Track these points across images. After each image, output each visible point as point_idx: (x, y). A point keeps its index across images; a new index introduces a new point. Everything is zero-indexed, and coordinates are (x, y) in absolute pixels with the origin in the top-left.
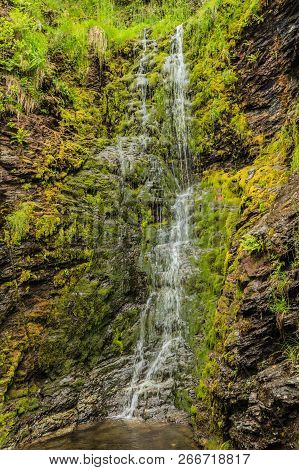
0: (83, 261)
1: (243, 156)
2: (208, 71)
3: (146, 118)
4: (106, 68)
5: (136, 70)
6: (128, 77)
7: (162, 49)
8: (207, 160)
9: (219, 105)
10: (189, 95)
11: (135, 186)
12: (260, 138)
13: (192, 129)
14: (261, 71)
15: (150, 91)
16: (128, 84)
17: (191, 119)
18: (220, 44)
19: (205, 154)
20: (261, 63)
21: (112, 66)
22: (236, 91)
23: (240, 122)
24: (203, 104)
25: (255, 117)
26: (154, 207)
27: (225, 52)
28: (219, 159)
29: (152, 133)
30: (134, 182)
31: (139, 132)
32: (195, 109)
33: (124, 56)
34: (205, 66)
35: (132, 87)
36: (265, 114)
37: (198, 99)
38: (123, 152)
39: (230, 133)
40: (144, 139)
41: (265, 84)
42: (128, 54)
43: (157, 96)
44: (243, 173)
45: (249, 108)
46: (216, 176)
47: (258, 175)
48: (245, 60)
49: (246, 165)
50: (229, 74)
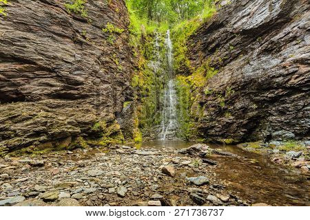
0: (148, 96)
1: (188, 72)
2: (179, 46)
4: (145, 39)
6: (152, 42)
7: (163, 36)
8: (178, 72)
9: (182, 57)
10: (173, 52)
11: (158, 77)
12: (194, 68)
13: (173, 62)
14: (194, 49)
15: (160, 49)
16: (153, 45)
17: (174, 59)
18: (183, 39)
19: (177, 70)
20: (194, 47)
21: (147, 38)
22: (187, 53)
23: (188, 63)
24: (177, 55)
25: (192, 62)
26: (163, 84)
27: (185, 42)
28: (181, 73)
29: (161, 62)
30: (158, 75)
31: (157, 61)
32: (175, 56)
33: (150, 36)
34: (178, 44)
36: (195, 61)
37: (175, 54)
38: (154, 65)
39: (184, 65)
41: (195, 53)
42: (152, 36)
43: (162, 50)
44: (190, 77)
45: (190, 59)
46: (180, 77)
47: (195, 78)
48: (190, 45)
49: (189, 75)
50: (185, 48)
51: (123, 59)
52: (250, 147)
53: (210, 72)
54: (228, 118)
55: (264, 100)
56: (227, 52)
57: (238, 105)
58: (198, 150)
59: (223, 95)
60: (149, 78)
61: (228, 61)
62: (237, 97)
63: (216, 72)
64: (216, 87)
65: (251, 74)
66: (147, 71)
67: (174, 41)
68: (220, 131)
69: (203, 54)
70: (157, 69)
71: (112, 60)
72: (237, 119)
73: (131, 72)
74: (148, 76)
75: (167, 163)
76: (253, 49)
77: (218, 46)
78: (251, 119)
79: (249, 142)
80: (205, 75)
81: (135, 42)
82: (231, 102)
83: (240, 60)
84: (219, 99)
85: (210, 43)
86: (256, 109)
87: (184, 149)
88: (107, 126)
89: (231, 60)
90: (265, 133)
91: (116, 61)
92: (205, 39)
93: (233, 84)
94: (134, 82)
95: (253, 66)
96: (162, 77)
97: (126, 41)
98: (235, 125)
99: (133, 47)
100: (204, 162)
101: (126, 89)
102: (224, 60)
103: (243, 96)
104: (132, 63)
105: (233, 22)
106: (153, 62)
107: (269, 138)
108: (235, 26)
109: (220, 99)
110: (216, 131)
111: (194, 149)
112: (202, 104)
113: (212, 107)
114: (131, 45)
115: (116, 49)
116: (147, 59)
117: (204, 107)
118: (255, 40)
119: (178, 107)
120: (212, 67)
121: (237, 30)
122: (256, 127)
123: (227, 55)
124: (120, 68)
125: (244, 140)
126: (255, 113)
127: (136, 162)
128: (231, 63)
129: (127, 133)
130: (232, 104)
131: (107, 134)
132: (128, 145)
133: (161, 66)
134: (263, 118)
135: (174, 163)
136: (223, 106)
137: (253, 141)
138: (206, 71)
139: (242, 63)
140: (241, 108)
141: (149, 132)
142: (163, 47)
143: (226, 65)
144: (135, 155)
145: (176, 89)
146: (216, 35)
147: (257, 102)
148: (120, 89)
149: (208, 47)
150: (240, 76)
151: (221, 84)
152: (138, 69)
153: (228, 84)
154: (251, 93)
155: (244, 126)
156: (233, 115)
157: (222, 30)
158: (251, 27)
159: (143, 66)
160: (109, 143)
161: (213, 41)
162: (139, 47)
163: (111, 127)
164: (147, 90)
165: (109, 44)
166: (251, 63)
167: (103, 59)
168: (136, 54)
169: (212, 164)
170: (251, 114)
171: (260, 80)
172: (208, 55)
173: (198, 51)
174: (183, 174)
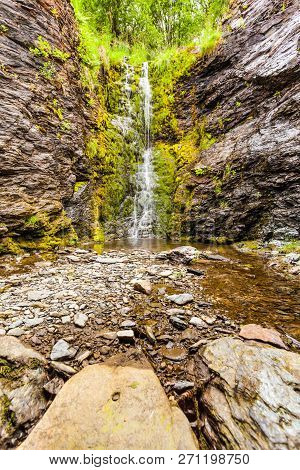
0: (113, 173)
1: (173, 139)
2: (162, 93)
3: (130, 109)
4: (107, 74)
5: (123, 80)
6: (119, 83)
7: (137, 73)
8: (158, 138)
9: (166, 112)
10: (152, 103)
11: (128, 143)
12: (182, 132)
13: (153, 121)
14: (185, 100)
15: (132, 95)
16: (120, 87)
17: (153, 115)
18: (168, 81)
19: (157, 134)
20: (186, 96)
21: (110, 74)
22: (174, 106)
23: (175, 123)
24: (159, 109)
25: (180, 122)
26: (136, 155)
27: (171, 86)
28: (163, 138)
30: (128, 140)
32: (155, 111)
33: (116, 69)
34: (160, 90)
35: (122, 89)
36: (184, 121)
37: (156, 106)
39: (169, 127)
40: (130, 119)
41: (186, 107)
42: (118, 69)
43: (136, 98)
44: (176, 147)
45: (178, 117)
46: (162, 145)
47: (184, 148)
48: (179, 93)
49: (175, 143)
50: (171, 97)
51: (70, 109)
52: (246, 248)
53: (205, 141)
54: (224, 209)
55: (271, 186)
56: (231, 111)
57: (238, 192)
58: (182, 255)
59: (221, 176)
60: (114, 145)
61: (233, 124)
62: (237, 180)
63: (213, 141)
64: (212, 163)
65: (260, 148)
66: (110, 133)
67: (154, 84)
68: (211, 227)
69: (197, 111)
70: (127, 130)
71: (51, 110)
72: (234, 212)
73: (85, 133)
74: (113, 140)
75: (140, 275)
76: (267, 110)
77: (219, 99)
78: (252, 212)
79: (246, 240)
80: (198, 145)
81: (89, 79)
82: (229, 187)
83: (247, 126)
84: (214, 182)
85: (209, 93)
86: (260, 198)
87: (163, 253)
88: (51, 220)
89: (236, 124)
90: (266, 230)
91: (59, 112)
92: (203, 84)
93: (234, 162)
94: (91, 150)
95: (263, 137)
96: (135, 143)
97: (74, 77)
98: (231, 219)
99: (87, 89)
100: (189, 271)
101: (78, 162)
102: (226, 123)
103: (245, 180)
104: (86, 118)
105: (244, 62)
106: (119, 118)
107: (269, 236)
108: (248, 68)
109: (216, 183)
110: (207, 227)
111: (177, 253)
112: (190, 188)
113: (205, 193)
114: (84, 85)
115: (57, 90)
116: (110, 111)
117: (193, 193)
118: (271, 95)
119: (157, 191)
120: (209, 132)
121: (250, 75)
122: (256, 222)
123: (231, 115)
124: (66, 125)
125: (239, 238)
126: (257, 203)
127: (98, 275)
128: (235, 130)
129: (82, 228)
130: (230, 189)
131: (50, 232)
132: (85, 248)
133: (133, 125)
134: (267, 210)
135: (150, 274)
136: (219, 192)
137: (251, 239)
138: (200, 138)
139: (250, 130)
140: (241, 196)
141: (115, 227)
142: (137, 93)
143: (228, 131)
144: (96, 264)
145: (154, 164)
146: (218, 80)
147: (261, 189)
148: (69, 161)
149: (205, 98)
150: (245, 151)
151: (219, 160)
152: (96, 129)
153: (228, 161)
154: (255, 176)
155: (243, 220)
156: (230, 206)
157: (228, 72)
158: (269, 73)
159: (104, 124)
160: (56, 246)
161: (214, 90)
162: (96, 89)
163: (57, 222)
164: (111, 164)
165: (44, 81)
166: (262, 131)
167: (36, 108)
168: (92, 102)
169: (199, 274)
170: (252, 205)
171: (269, 159)
172: (204, 112)
173: (191, 104)
174: (162, 290)
